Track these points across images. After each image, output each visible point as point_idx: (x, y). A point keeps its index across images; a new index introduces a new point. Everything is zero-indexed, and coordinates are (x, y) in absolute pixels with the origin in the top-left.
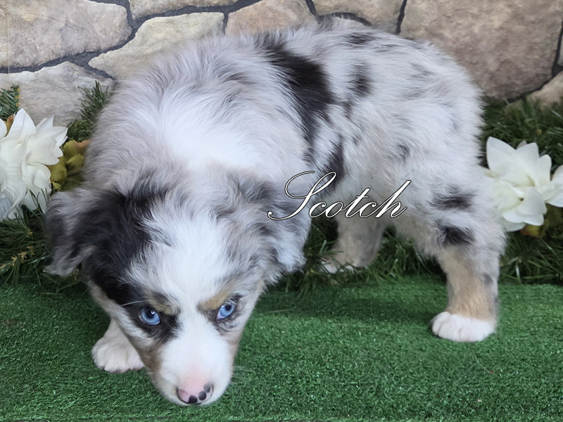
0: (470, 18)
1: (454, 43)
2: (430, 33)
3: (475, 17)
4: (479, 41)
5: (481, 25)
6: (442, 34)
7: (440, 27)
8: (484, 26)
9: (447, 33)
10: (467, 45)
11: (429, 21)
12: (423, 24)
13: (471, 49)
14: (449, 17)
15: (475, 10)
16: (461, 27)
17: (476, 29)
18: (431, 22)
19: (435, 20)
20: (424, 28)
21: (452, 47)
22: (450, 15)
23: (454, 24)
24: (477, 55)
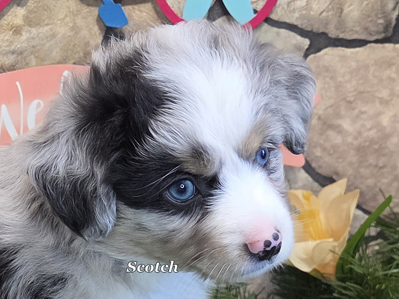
0: (377, 104)
1: (356, 138)
2: (324, 123)
3: (385, 102)
4: (387, 137)
5: (391, 114)
6: (340, 126)
7: (338, 115)
8: (395, 116)
9: (346, 124)
10: (372, 141)
11: (323, 108)
12: (315, 111)
13: (376, 147)
14: (350, 102)
15: (385, 94)
16: (364, 116)
17: (385, 121)
18: (326, 109)
19: (332, 106)
20: (316, 117)
21: (352, 144)
22: (352, 99)
23: (356, 111)
24: (384, 155)
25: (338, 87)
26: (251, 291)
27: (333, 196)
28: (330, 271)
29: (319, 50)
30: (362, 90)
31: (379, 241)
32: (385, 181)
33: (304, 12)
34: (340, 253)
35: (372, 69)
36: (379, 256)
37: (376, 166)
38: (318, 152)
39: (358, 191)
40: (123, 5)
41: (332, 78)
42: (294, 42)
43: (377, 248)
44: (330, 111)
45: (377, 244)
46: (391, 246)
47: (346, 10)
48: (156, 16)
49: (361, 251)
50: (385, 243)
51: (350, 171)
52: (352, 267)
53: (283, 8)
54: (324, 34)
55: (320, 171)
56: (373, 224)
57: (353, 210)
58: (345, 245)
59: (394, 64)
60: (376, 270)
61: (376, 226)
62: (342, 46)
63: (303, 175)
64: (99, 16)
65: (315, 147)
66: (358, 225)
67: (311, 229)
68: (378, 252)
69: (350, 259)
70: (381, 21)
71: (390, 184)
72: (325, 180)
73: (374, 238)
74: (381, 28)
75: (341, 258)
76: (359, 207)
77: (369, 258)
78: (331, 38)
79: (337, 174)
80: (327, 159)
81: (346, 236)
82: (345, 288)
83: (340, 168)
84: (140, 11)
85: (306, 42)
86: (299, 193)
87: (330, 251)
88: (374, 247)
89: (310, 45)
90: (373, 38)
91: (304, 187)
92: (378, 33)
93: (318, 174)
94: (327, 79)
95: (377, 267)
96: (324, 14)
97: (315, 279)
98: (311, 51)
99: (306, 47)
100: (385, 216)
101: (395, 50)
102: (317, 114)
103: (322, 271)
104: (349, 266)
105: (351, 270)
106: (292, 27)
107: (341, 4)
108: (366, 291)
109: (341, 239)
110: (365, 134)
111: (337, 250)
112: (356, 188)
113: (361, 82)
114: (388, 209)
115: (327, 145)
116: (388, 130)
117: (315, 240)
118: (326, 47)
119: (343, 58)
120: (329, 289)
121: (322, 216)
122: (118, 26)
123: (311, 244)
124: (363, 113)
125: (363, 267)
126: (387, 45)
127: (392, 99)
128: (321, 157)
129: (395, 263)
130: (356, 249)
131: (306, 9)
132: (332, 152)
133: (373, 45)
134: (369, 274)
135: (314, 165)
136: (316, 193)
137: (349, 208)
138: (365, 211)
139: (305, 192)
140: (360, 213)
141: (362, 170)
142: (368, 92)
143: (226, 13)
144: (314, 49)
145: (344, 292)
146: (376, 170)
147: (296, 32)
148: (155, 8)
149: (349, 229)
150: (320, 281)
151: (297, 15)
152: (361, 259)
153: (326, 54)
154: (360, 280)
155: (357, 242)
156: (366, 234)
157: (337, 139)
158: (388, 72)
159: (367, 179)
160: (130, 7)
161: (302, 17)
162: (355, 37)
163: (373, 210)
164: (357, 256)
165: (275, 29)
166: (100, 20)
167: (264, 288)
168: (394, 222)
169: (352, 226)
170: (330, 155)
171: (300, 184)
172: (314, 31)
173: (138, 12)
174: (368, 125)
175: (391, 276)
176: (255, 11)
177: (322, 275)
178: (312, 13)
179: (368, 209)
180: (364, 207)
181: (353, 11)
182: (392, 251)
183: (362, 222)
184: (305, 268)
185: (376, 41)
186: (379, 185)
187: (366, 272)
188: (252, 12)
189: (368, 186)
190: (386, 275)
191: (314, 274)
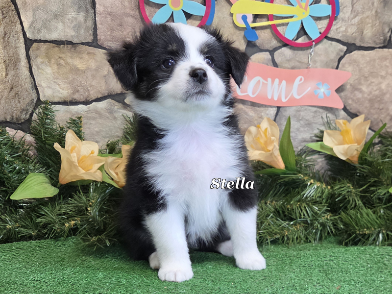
25: (360, 70)
26: (317, 169)
27: (357, 123)
28: (355, 159)
29: (351, 52)
30: (372, 71)
31: (380, 145)
32: (383, 116)
33: (344, 33)
34: (360, 151)
35: (377, 61)
36: (380, 152)
37: (379, 109)
38: (350, 102)
39: (369, 121)
40: (256, 30)
41: (357, 66)
42: (339, 48)
43: (379, 148)
44: (356, 81)
45: (379, 147)
46: (385, 148)
47: (365, 32)
48: (272, 35)
49: (371, 150)
50: (383, 146)
51: (366, 111)
52: (366, 158)
53: (334, 32)
54: (354, 44)
55: (351, 111)
56: (377, 137)
57: (367, 130)
58: (363, 147)
59: (388, 59)
60: (378, 160)
61: (378, 138)
62: (363, 50)
63: (343, 113)
64: (244, 35)
65: (349, 99)
66: (369, 137)
67: (347, 139)
68: (379, 151)
69: (365, 154)
70: (382, 38)
71: (385, 118)
72: (353, 115)
73: (377, 144)
74: (382, 41)
75: (361, 154)
76: (370, 129)
77: (375, 153)
78: (357, 46)
79: (359, 112)
80: (354, 105)
81: (364, 142)
82: (363, 168)
83: (361, 109)
84: (264, 33)
85: (345, 48)
86: (341, 121)
87: (356, 150)
88: (377, 148)
89: (347, 50)
90: (378, 46)
91: (343, 118)
92: (380, 43)
93: (350, 112)
94: (355, 66)
95: (378, 158)
96: (354, 34)
97: (348, 163)
98: (347, 52)
99: (345, 50)
100: (383, 133)
101: (389, 52)
102: (350, 83)
103: (352, 159)
104: (365, 157)
105: (366, 159)
106: (338, 41)
107: (362, 30)
108: (373, 169)
109: (361, 144)
110: (373, 93)
111: (359, 149)
112: (369, 119)
113: (372, 67)
114: (384, 129)
115: (355, 98)
116: (385, 91)
117: (348, 144)
118: (355, 50)
119: (363, 56)
120: (355, 168)
121: (352, 133)
122: (253, 40)
123: (346, 146)
124: (372, 82)
125: (371, 158)
126: (385, 50)
127: (386, 76)
128: (351, 104)
129: (388, 156)
130: (368, 149)
131: (345, 32)
132: (357, 101)
133: (378, 49)
134: (374, 161)
135: (348, 108)
136: (349, 121)
137: (365, 129)
138: (373, 131)
139: (344, 121)
140: (370, 131)
141: (372, 111)
142: (375, 72)
143: (306, 34)
144: (349, 51)
145: (362, 170)
146: (379, 110)
147: (340, 43)
148: (271, 32)
149: (365, 139)
150: (350, 164)
151: (340, 35)
152: (371, 154)
153: (355, 54)
154: (370, 164)
155: (369, 145)
156: (373, 142)
157: (359, 95)
158: (385, 63)
159: (374, 115)
160: (259, 31)
161: (343, 36)
162: (369, 45)
163: (377, 130)
164: (369, 153)
165: (330, 42)
166: (245, 37)
167: (323, 168)
168: (387, 136)
169: (366, 138)
170: (356, 103)
171: (341, 117)
172: (349, 42)
173: (263, 34)
174: (375, 88)
175: (385, 162)
176: (320, 33)
177: (352, 161)
178: (348, 34)
179: (374, 129)
180: (373, 128)
181: (368, 33)
182: (386, 150)
183: (372, 136)
184: (343, 158)
185: (380, 48)
186: (380, 118)
187: (373, 160)
188: (319, 33)
189: (374, 119)
190: (383, 162)
191: (348, 161)
